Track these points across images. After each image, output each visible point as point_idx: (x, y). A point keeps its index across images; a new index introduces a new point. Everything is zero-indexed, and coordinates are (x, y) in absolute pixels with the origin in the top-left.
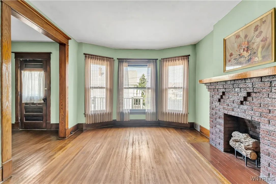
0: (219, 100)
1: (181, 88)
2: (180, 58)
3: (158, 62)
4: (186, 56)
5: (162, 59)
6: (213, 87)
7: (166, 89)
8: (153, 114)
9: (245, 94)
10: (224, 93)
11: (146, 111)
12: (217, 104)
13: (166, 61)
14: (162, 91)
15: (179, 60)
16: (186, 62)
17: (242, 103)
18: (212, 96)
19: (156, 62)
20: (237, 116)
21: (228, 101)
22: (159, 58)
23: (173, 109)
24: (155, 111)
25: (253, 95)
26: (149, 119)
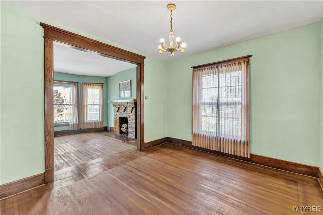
0: (118, 111)
1: (98, 104)
2: (97, 84)
3: (79, 84)
4: (101, 84)
5: (82, 83)
6: (115, 105)
7: (87, 106)
8: (76, 124)
9: (124, 108)
10: (119, 108)
11: (69, 123)
12: (117, 113)
13: (86, 85)
14: (83, 107)
15: (96, 85)
16: (101, 87)
17: (124, 112)
18: (115, 109)
19: (78, 85)
20: (119, 119)
21: (120, 112)
22: (80, 82)
23: (92, 119)
24: (77, 122)
25: (127, 108)
26: (72, 129)
